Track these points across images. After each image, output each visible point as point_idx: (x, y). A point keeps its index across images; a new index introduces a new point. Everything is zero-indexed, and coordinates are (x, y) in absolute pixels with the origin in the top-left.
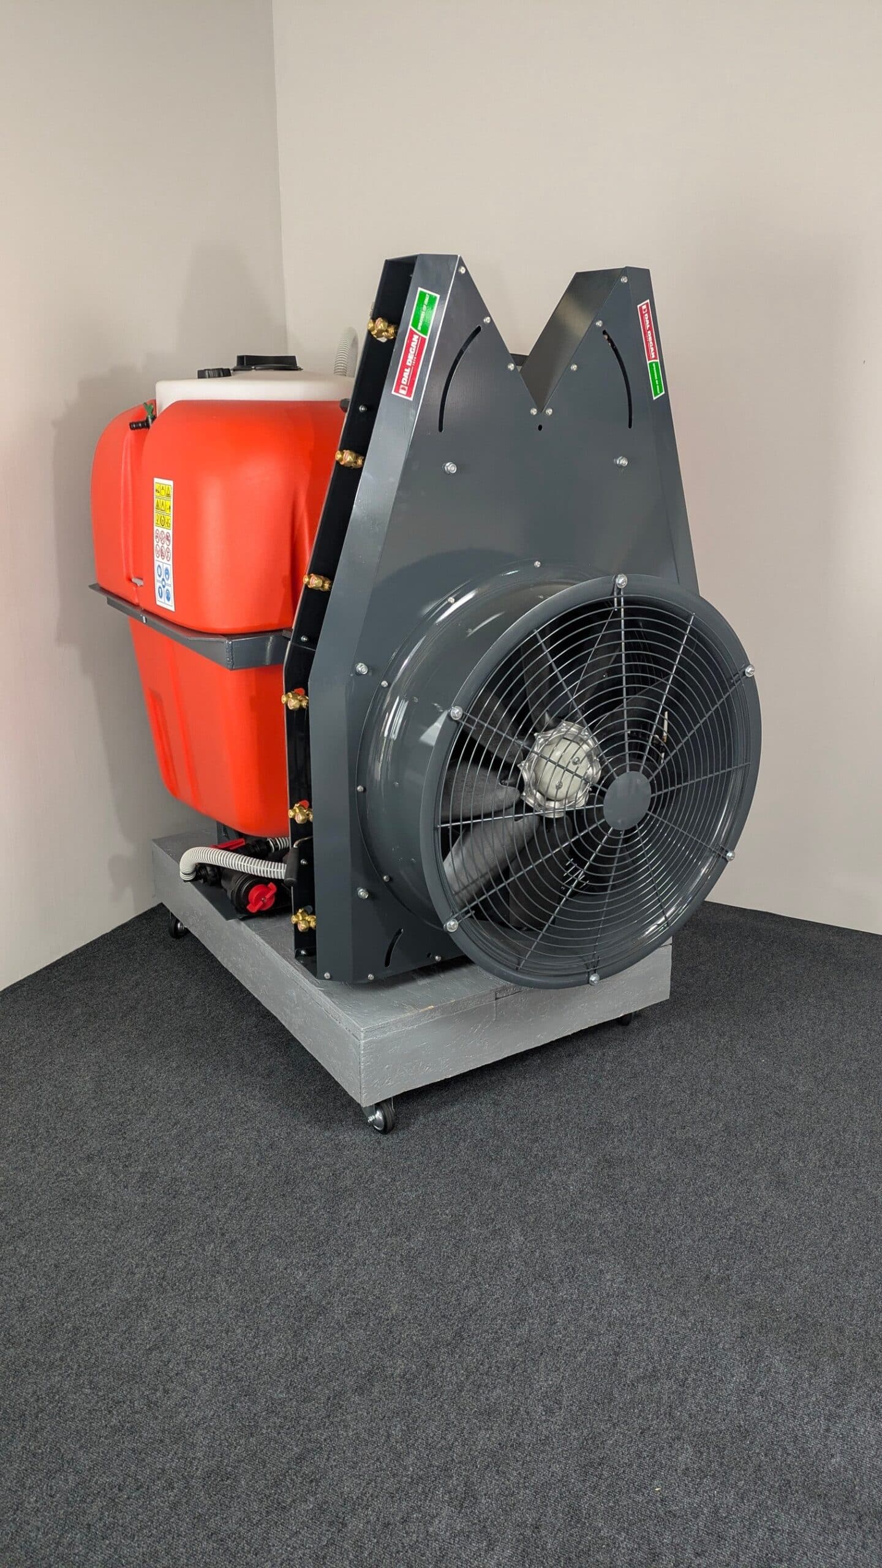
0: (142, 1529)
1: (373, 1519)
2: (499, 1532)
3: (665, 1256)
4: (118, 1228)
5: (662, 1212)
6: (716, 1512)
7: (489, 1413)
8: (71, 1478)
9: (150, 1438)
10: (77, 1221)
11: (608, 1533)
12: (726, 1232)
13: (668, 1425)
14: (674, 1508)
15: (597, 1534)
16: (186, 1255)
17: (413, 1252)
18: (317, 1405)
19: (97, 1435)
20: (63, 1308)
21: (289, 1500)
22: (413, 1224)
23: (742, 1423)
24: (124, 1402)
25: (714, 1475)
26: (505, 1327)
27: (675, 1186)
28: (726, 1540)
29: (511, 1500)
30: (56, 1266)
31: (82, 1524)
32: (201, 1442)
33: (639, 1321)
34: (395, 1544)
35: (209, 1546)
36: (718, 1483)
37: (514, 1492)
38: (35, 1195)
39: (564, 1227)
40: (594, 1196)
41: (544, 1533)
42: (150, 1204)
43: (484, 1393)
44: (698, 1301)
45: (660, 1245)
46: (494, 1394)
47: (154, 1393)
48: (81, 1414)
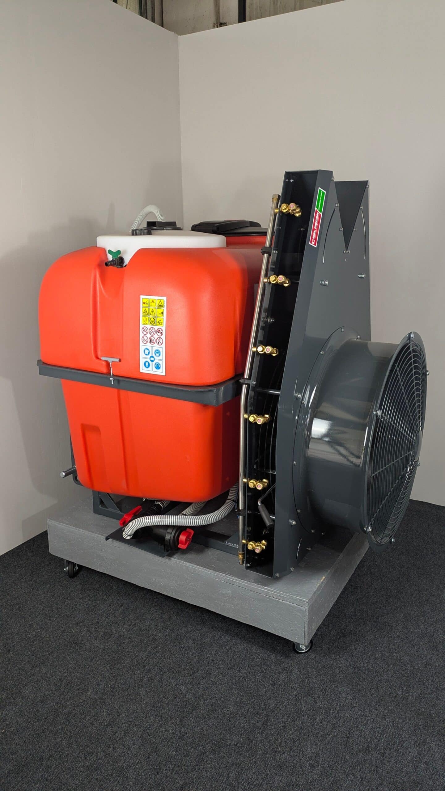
3: (373, 684)
4: (92, 660)
5: (372, 661)
7: (281, 766)
9: (106, 773)
10: (71, 656)
12: (405, 673)
13: (376, 776)
16: (125, 676)
17: (241, 678)
18: (191, 759)
19: (78, 771)
20: (63, 702)
22: (241, 663)
23: (415, 778)
24: (93, 754)
26: (289, 720)
27: (378, 647)
30: (60, 680)
32: (132, 776)
33: (360, 720)
38: (50, 642)
42: (108, 649)
43: (278, 755)
44: (391, 710)
45: (371, 679)
46: (284, 756)
47: (107, 749)
48: (71, 759)
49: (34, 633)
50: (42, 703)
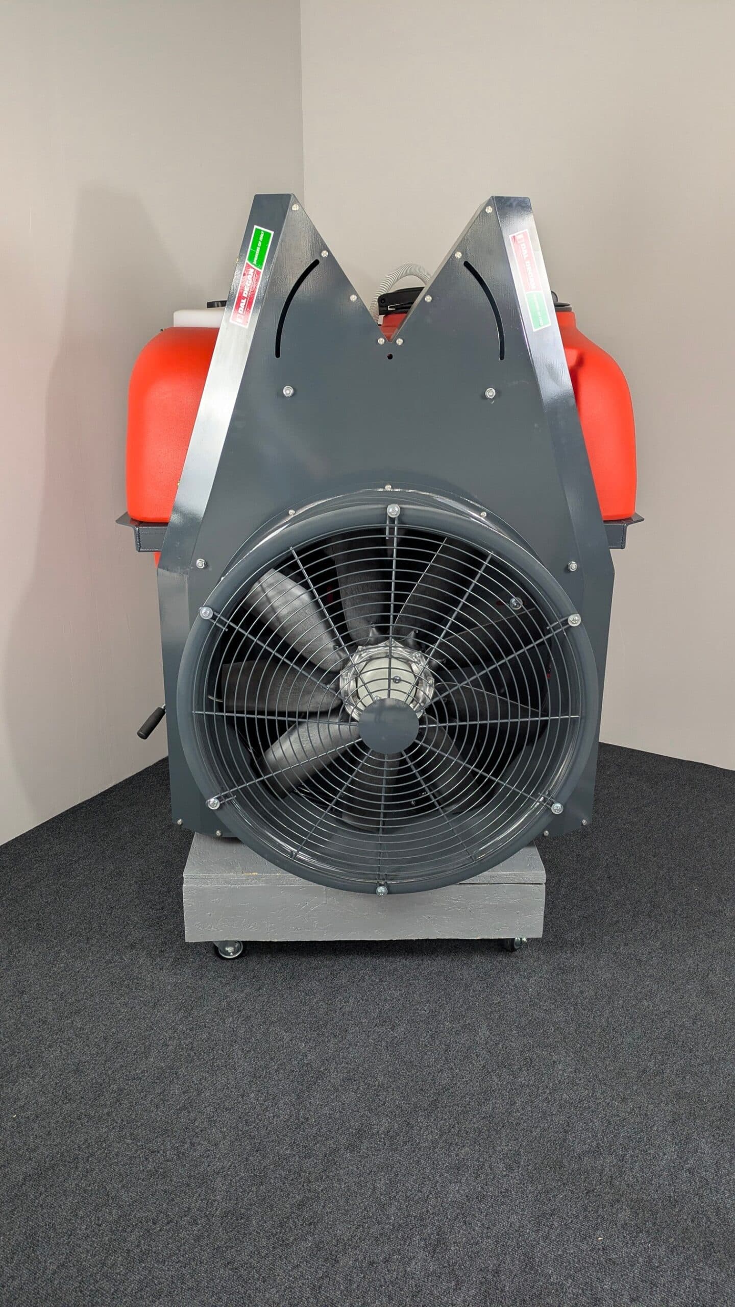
0: (171, 1256)
1: (360, 1257)
2: (465, 1274)
3: (609, 1051)
4: (155, 1004)
5: (607, 1014)
6: (650, 1261)
7: (458, 1168)
8: (114, 1211)
9: (179, 1182)
10: (122, 1000)
11: (557, 1279)
12: (661, 1032)
13: (609, 1190)
14: (614, 1256)
15: (548, 1280)
16: (209, 1028)
17: (396, 1040)
18: (315, 1161)
19: (135, 1178)
20: (110, 1072)
21: (291, 1239)
22: (397, 1017)
23: (672, 1194)
24: (158, 1152)
25: (648, 1232)
26: (472, 1103)
27: (618, 991)
28: (657, 1287)
29: (475, 1248)
30: (105, 1038)
31: (123, 1250)
32: (220, 1188)
33: (585, 1104)
34: (379, 1280)
35: (225, 1273)
36: (652, 1238)
37: (478, 1241)
38: (89, 980)
39: (523, 1024)
40: (550, 998)
41: (503, 1277)
42: (181, 983)
43: (454, 1150)
44: (636, 1091)
45: (605, 1042)
46: (463, 1151)
47: (182, 1146)
48: (123, 1160)
49: (62, 965)
50: (75, 1074)
